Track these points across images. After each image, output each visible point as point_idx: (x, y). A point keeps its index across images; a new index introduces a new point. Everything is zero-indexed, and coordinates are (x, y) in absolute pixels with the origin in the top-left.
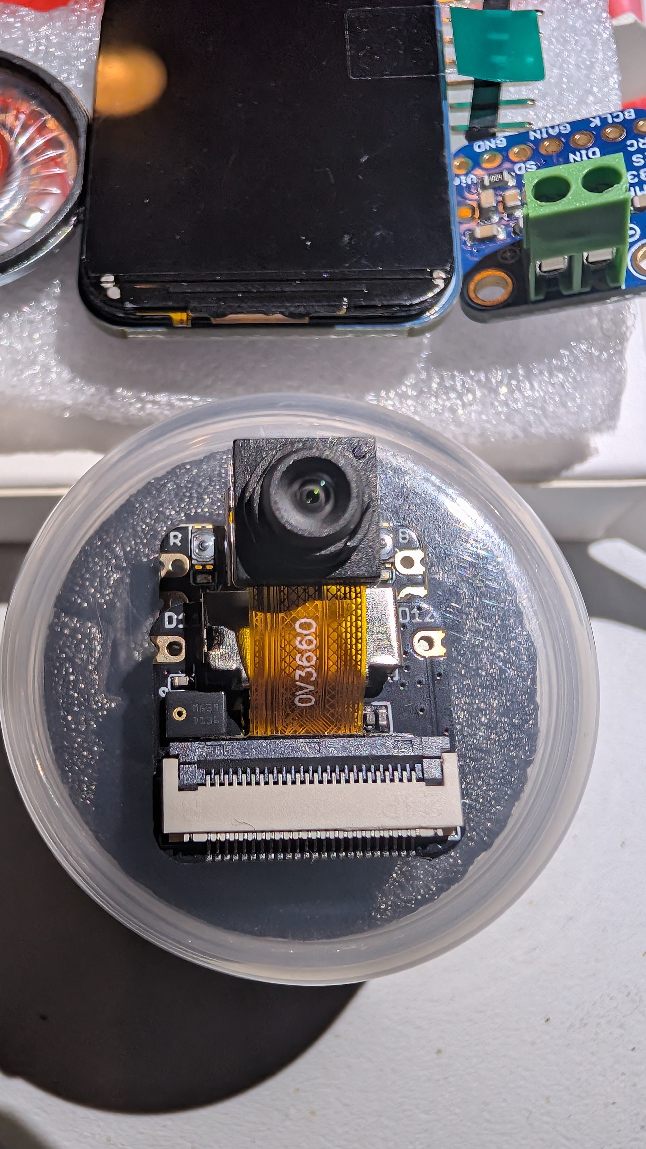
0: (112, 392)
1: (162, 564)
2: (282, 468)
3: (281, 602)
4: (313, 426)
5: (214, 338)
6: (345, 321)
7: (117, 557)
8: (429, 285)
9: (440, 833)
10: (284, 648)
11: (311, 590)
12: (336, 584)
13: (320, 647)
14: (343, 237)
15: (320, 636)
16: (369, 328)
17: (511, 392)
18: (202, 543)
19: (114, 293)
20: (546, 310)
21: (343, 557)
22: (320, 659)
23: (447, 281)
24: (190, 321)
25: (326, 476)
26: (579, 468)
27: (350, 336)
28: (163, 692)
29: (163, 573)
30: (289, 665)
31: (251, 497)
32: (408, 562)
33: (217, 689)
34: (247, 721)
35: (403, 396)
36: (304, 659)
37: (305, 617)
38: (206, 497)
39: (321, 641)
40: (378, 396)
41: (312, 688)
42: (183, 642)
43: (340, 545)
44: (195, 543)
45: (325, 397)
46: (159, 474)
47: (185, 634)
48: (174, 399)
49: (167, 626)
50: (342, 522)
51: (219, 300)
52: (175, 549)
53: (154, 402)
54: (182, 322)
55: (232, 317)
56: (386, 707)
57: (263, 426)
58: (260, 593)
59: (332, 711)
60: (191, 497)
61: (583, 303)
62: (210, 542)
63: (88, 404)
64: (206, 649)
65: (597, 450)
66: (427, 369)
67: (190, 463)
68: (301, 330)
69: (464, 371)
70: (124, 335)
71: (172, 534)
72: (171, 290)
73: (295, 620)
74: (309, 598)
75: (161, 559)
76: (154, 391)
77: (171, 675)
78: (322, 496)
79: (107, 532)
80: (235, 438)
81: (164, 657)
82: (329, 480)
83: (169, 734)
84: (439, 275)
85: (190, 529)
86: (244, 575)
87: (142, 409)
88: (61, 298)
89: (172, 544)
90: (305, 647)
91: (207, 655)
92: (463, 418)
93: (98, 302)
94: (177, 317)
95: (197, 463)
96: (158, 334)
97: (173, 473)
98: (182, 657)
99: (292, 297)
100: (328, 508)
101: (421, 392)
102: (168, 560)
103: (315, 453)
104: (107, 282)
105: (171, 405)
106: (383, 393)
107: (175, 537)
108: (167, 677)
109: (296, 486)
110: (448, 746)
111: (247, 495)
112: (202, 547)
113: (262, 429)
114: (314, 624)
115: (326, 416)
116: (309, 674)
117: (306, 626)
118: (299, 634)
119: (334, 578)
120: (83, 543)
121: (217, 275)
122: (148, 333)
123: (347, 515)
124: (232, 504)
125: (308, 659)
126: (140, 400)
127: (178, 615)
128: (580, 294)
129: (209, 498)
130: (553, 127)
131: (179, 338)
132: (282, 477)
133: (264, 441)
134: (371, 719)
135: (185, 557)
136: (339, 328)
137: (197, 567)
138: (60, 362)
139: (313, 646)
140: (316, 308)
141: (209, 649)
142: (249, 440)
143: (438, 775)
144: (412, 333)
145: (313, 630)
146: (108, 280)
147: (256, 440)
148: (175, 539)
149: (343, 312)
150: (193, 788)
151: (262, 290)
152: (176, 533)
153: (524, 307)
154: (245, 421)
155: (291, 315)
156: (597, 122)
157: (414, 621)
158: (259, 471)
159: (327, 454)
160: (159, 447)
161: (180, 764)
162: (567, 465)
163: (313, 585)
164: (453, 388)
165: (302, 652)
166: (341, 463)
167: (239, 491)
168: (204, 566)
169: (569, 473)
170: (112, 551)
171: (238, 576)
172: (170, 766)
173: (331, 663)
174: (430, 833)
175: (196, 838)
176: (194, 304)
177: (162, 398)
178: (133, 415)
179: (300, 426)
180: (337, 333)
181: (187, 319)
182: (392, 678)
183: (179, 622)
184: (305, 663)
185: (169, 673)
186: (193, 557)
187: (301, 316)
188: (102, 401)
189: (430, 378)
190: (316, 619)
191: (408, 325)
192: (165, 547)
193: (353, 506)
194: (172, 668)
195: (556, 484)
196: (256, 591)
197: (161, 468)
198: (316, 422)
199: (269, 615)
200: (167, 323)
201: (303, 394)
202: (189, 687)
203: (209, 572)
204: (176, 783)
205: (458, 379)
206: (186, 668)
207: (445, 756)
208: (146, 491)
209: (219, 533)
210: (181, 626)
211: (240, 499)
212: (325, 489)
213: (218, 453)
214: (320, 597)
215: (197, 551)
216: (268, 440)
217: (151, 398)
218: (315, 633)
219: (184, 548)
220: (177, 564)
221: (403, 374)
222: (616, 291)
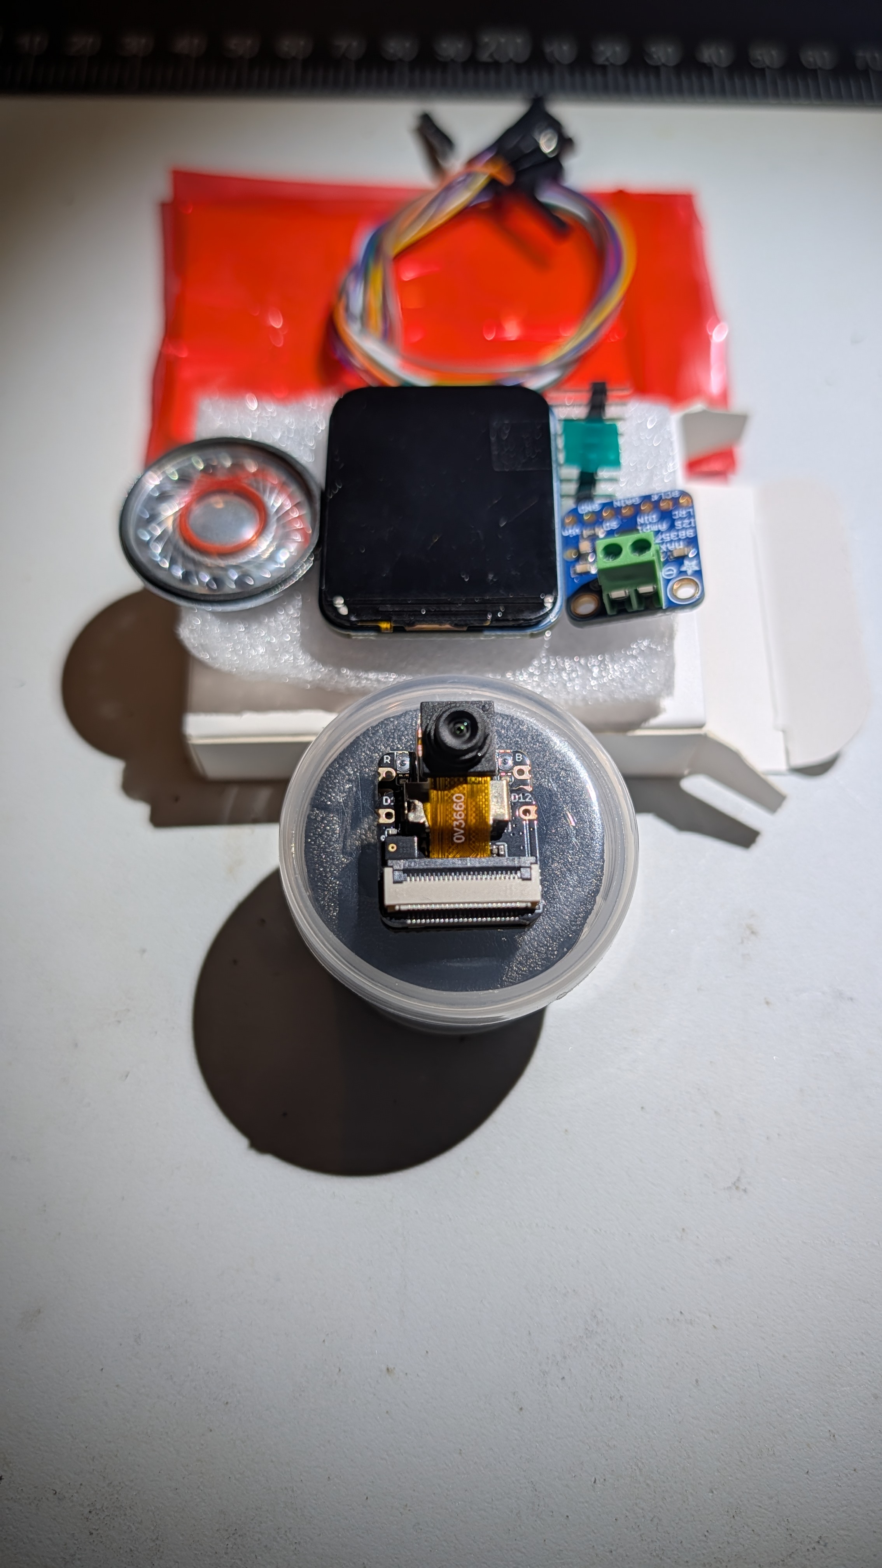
0: (339, 673)
1: (379, 774)
2: (445, 716)
3: (446, 786)
4: (468, 694)
5: (407, 639)
6: (491, 628)
7: (349, 775)
8: (542, 606)
9: (529, 905)
10: (448, 810)
11: (461, 779)
12: (474, 776)
13: (466, 809)
14: (487, 576)
15: (466, 804)
16: (505, 633)
17: (600, 671)
18: (402, 761)
19: (344, 611)
20: (618, 620)
21: (476, 760)
22: (466, 815)
23: (554, 603)
24: (392, 629)
25: (466, 720)
26: (654, 722)
27: (493, 638)
28: (383, 838)
29: (380, 779)
30: (450, 819)
31: (430, 731)
32: (521, 772)
33: (412, 835)
34: (429, 853)
35: (531, 675)
36: (458, 815)
37: (459, 793)
38: (403, 738)
39: (467, 806)
40: (514, 675)
41: (462, 831)
42: (393, 812)
43: (473, 754)
44: (399, 762)
45: (477, 676)
46: (374, 724)
47: (394, 808)
48: (381, 677)
49: (385, 803)
50: (474, 741)
51: (409, 615)
52: (387, 765)
53: (367, 679)
54: (387, 629)
55: (419, 626)
56: (504, 845)
57: (438, 695)
58: (435, 781)
59: (473, 844)
60: (394, 738)
61: (641, 616)
62: (407, 763)
63: (323, 680)
64: (406, 812)
65: (665, 710)
66: (547, 657)
67: (393, 717)
68: (461, 634)
69: (572, 658)
70: (349, 636)
71: (385, 757)
72: (380, 609)
73: (453, 795)
74: (461, 783)
75: (379, 771)
76: (367, 670)
77: (388, 829)
78: (465, 730)
79: (342, 759)
80: (421, 701)
81: (383, 820)
82: (469, 722)
83: (387, 857)
84: (548, 600)
85: (395, 754)
86: (427, 770)
87: (359, 683)
88: (303, 608)
89: (385, 762)
90: (458, 809)
91: (407, 814)
92: (570, 690)
93: (332, 616)
94: (384, 625)
95: (398, 717)
96: (371, 636)
97: (383, 723)
98: (393, 820)
99: (456, 614)
100: (468, 735)
101: (542, 673)
102: (383, 771)
103: (461, 709)
104: (340, 604)
105: (378, 681)
106: (518, 673)
107: (387, 758)
108: (385, 830)
109: (451, 725)
110: (534, 861)
111: (428, 730)
112: (402, 764)
113: (437, 696)
114: (463, 797)
115: (476, 688)
116: (461, 824)
117: (459, 798)
118: (456, 802)
119: (474, 772)
120: (327, 765)
121: (409, 600)
122: (365, 636)
123: (478, 737)
124: (420, 736)
125: (460, 815)
126: (358, 677)
127: (390, 798)
128: (637, 611)
129: (406, 739)
130: (628, 499)
131: (385, 639)
132: (445, 720)
133: (437, 703)
134: (495, 851)
135: (393, 770)
136: (486, 633)
137: (400, 775)
138: (304, 653)
139: (462, 809)
140: (472, 622)
141: (409, 811)
142: (429, 702)
143: (529, 877)
144: (532, 635)
145: (462, 800)
146: (339, 602)
147: (432, 703)
148: (387, 760)
149: (488, 623)
150: (401, 882)
151: (437, 610)
152: (388, 756)
153: (604, 619)
154: (427, 691)
155: (456, 625)
156: (655, 498)
157: (520, 801)
158: (434, 718)
159: (467, 710)
160: (373, 708)
161: (394, 870)
162: (646, 719)
163: (462, 776)
164: (564, 669)
165: (457, 812)
166: (475, 715)
167: (424, 728)
168: (404, 774)
169: (647, 725)
170: (345, 770)
171: (424, 771)
172: (388, 872)
173: (472, 818)
174: (523, 905)
175: (403, 908)
176: (394, 618)
177: (372, 676)
178: (353, 687)
179: (461, 695)
180: (486, 636)
181: (391, 628)
182: (507, 830)
183: (392, 801)
184: (458, 818)
185: (386, 828)
186: (398, 769)
187: (462, 626)
188: (332, 678)
189: (548, 663)
190: (464, 794)
191: (529, 632)
192: (381, 764)
193: (480, 733)
194: (388, 826)
195: (639, 733)
196: (433, 780)
197: (375, 720)
198: (470, 692)
199: (440, 792)
200: (378, 630)
201: (465, 674)
202: (398, 834)
203: (406, 778)
204: (392, 881)
205: (567, 664)
206: (395, 825)
207: (533, 866)
208: (365, 734)
209: (412, 756)
210: (392, 804)
211: (424, 733)
212: (466, 727)
213: (411, 711)
214: (466, 783)
215: (399, 766)
216: (439, 703)
217: (366, 676)
218: (464, 801)
219: (392, 765)
220: (388, 773)
221: (532, 658)
222: (660, 609)
